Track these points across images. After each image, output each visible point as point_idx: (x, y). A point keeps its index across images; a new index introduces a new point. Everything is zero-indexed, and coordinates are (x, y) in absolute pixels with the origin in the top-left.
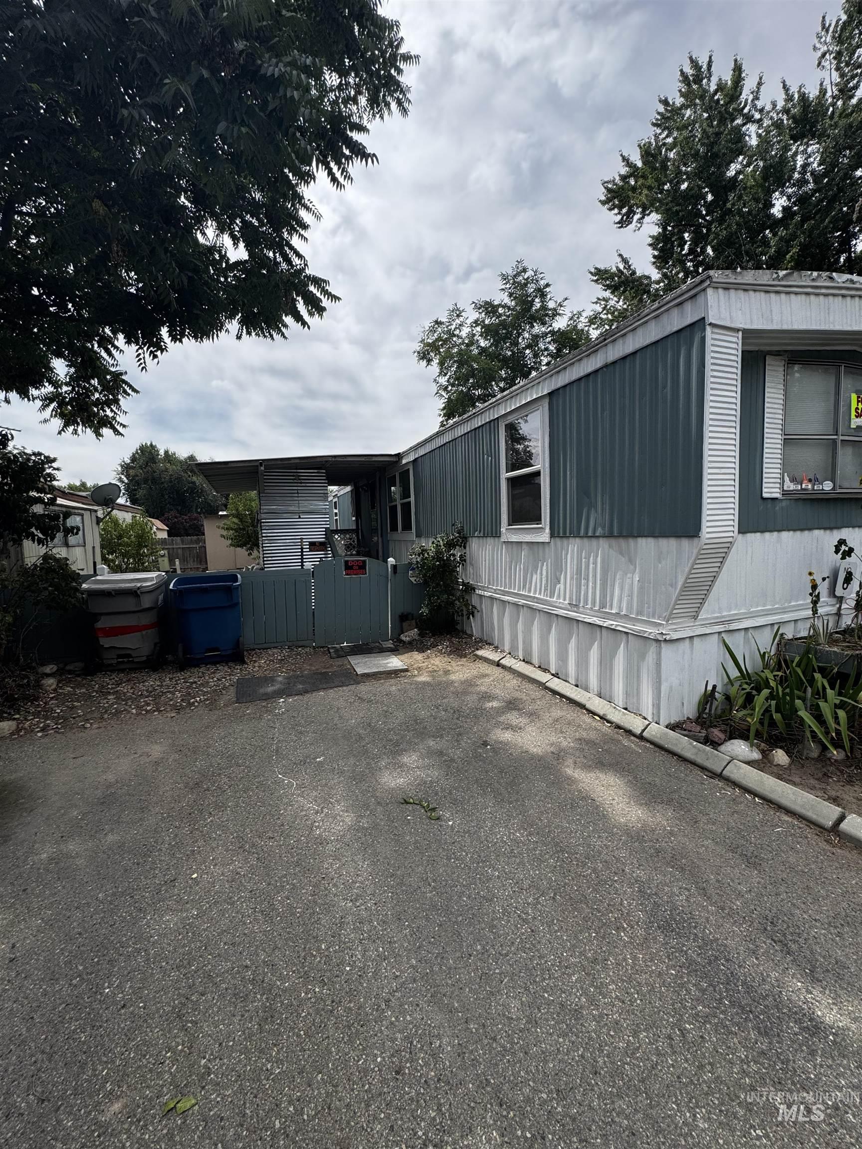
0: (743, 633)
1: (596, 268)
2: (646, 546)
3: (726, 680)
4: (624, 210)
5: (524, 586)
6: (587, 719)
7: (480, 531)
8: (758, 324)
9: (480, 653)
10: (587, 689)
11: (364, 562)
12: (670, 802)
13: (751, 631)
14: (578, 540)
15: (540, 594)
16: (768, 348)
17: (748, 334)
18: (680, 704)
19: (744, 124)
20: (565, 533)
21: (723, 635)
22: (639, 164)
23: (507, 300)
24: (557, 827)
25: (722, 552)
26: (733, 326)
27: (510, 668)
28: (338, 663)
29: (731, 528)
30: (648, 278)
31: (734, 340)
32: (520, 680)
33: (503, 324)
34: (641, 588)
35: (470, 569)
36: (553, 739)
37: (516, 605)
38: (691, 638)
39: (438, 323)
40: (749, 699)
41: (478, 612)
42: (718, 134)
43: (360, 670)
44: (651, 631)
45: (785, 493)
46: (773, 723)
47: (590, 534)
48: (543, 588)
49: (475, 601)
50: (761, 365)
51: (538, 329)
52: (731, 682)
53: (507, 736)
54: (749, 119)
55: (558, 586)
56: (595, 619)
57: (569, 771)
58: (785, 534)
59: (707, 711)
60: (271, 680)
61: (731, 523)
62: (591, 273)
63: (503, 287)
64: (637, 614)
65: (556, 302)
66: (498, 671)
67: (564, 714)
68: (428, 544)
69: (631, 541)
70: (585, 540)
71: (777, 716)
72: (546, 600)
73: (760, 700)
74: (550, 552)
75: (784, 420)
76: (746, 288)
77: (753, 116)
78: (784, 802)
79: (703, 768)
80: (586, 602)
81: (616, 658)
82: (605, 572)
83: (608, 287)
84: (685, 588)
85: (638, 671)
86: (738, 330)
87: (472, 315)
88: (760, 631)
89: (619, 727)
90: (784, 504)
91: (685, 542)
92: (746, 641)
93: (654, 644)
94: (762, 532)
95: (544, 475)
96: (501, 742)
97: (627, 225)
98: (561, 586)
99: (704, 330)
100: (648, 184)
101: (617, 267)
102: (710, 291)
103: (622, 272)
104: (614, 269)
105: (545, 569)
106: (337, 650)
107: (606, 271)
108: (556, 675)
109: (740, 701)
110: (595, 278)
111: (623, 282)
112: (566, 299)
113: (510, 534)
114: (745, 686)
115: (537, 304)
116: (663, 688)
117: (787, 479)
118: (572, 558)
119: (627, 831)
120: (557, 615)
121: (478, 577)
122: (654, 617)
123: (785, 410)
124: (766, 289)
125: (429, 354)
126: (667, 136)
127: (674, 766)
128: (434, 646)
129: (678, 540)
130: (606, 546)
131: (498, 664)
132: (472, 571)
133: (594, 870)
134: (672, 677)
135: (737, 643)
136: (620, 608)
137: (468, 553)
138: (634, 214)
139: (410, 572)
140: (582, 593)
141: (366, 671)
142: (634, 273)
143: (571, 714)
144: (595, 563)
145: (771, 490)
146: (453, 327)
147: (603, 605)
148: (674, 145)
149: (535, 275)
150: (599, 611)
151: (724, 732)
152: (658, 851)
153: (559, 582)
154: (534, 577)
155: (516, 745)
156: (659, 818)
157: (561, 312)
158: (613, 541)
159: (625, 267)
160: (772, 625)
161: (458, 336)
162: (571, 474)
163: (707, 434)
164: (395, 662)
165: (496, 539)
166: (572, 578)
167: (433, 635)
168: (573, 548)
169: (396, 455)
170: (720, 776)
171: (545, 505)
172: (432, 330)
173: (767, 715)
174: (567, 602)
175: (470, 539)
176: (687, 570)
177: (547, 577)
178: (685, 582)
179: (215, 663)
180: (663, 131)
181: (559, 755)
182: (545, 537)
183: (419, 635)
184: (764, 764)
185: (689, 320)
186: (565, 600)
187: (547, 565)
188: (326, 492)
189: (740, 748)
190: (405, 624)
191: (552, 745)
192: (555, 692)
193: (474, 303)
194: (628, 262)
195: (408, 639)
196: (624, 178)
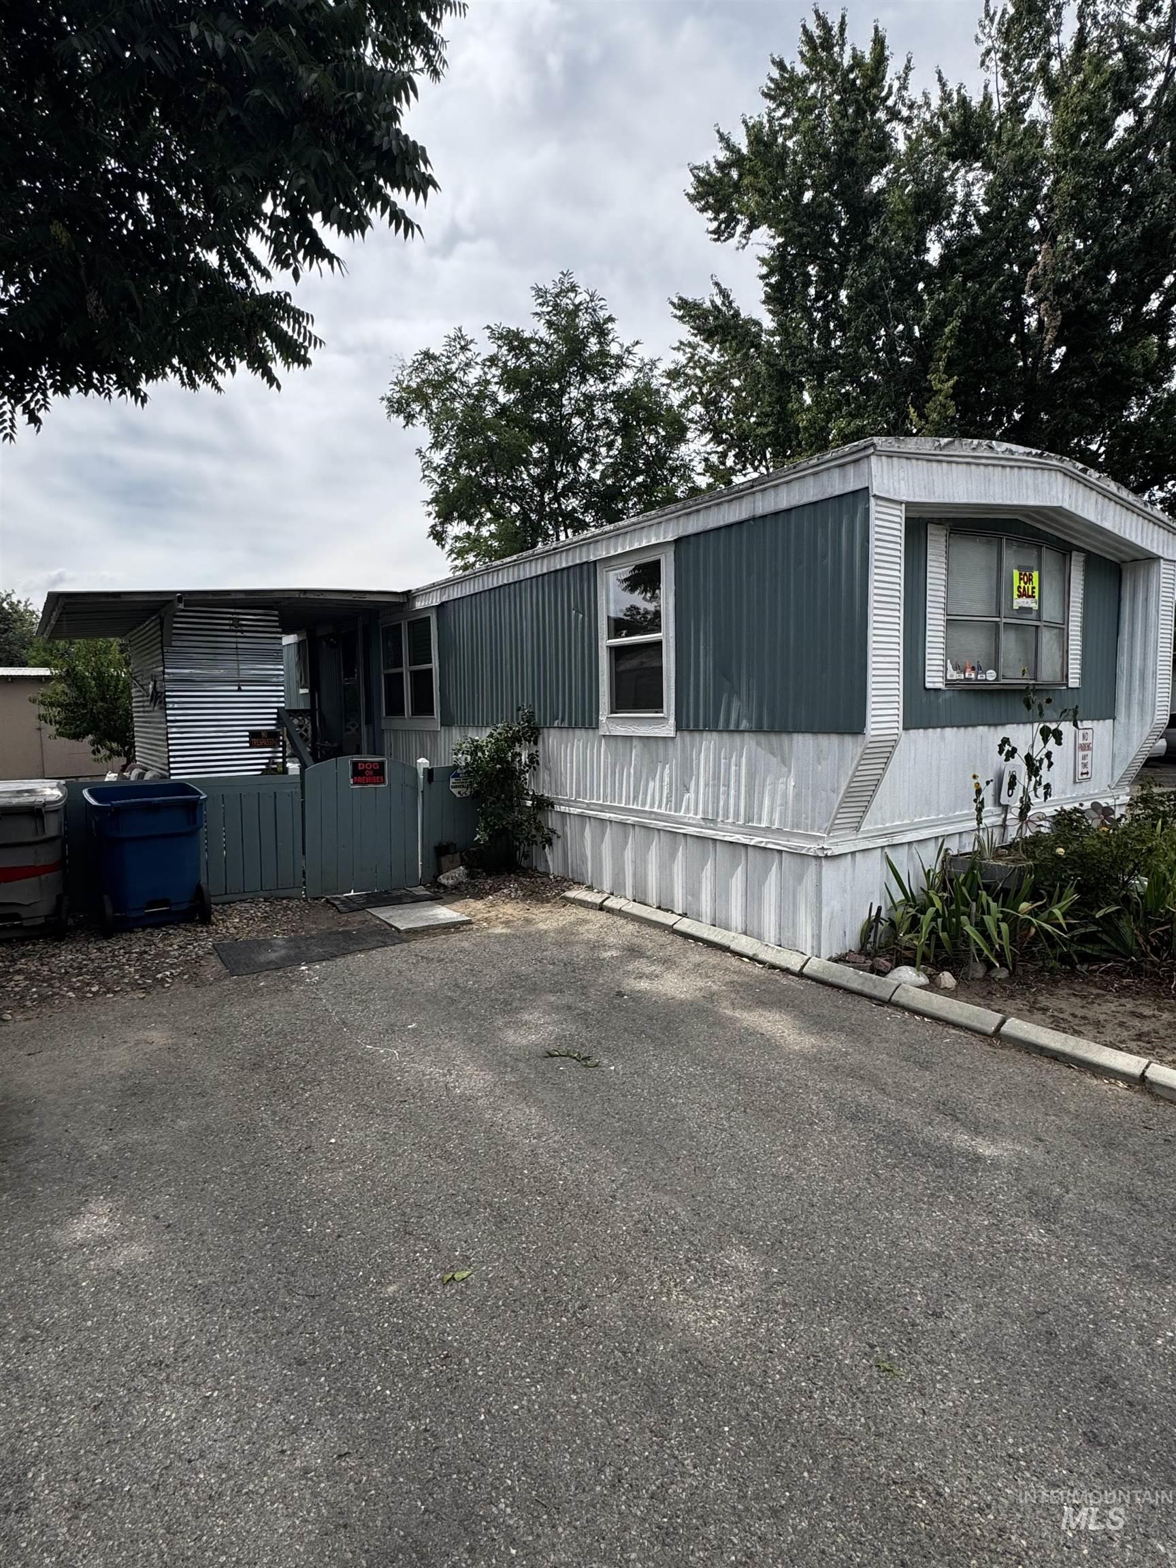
0: (906, 847)
1: (680, 298)
2: (803, 744)
3: (890, 904)
4: (722, 216)
5: (636, 798)
6: (734, 962)
7: (563, 720)
8: (920, 496)
9: (570, 894)
10: (727, 928)
11: (382, 764)
12: (841, 1029)
13: (915, 845)
14: (715, 735)
15: (660, 807)
16: (930, 515)
17: (909, 505)
18: (842, 933)
19: (889, 121)
20: (696, 724)
21: (886, 850)
22: (745, 151)
23: (544, 333)
24: (731, 1059)
25: (887, 750)
26: (896, 498)
27: (620, 910)
28: (359, 918)
29: (896, 725)
30: (757, 323)
31: (898, 513)
32: (637, 925)
33: (537, 371)
34: (798, 796)
35: (544, 775)
36: (700, 984)
37: (623, 824)
38: (853, 853)
39: (428, 355)
40: (915, 924)
41: (559, 837)
42: (855, 132)
43: (402, 926)
44: (812, 847)
45: (949, 683)
46: (939, 944)
47: (732, 727)
48: (664, 800)
49: (553, 822)
50: (923, 534)
51: (593, 386)
52: (895, 907)
53: (644, 985)
54: (894, 115)
55: (686, 796)
56: (738, 836)
57: (729, 1012)
58: (949, 731)
59: (871, 939)
60: (268, 945)
61: (896, 718)
62: (673, 304)
63: (539, 309)
64: (793, 827)
65: (622, 346)
66: (602, 916)
67: (704, 958)
68: (482, 736)
69: (785, 738)
70: (726, 736)
71: (943, 935)
72: (669, 816)
73: (926, 919)
74: (675, 752)
75: (947, 598)
76: (908, 456)
77: (899, 112)
78: (952, 1017)
79: (871, 998)
80: (726, 816)
81: (767, 882)
82: (751, 776)
83: (699, 330)
84: (849, 794)
85: (794, 898)
86: (901, 503)
87: (487, 347)
88: (924, 844)
89: (773, 967)
90: (948, 695)
91: (848, 740)
92: (910, 857)
93: (813, 862)
94: (925, 728)
95: (668, 646)
96: (639, 991)
97: (727, 239)
98: (692, 795)
99: (868, 500)
100: (759, 186)
101: (712, 302)
102: (873, 458)
103: (719, 311)
104: (707, 304)
105: (667, 773)
106: (343, 902)
107: (696, 306)
108: (684, 915)
109: (906, 925)
110: (680, 313)
111: (721, 326)
112: (637, 343)
113: (611, 723)
114: (910, 910)
115: (593, 345)
116: (824, 914)
117: (950, 666)
118: (707, 758)
119: (802, 1055)
120: (685, 835)
121: (559, 786)
122: (812, 829)
123: (947, 587)
124: (929, 458)
125: (408, 405)
126: (785, 116)
127: (840, 999)
128: (494, 890)
129: (841, 737)
130: (753, 744)
131: (601, 908)
132: (547, 778)
133: (779, 1088)
134: (833, 903)
135: (900, 859)
136: (771, 821)
137: (541, 751)
138: (737, 223)
139: (452, 780)
140: (721, 803)
141: (410, 926)
142: (737, 315)
143: (714, 958)
144: (738, 765)
145: (934, 680)
146: (454, 367)
147: (749, 819)
148: (794, 130)
149: (592, 301)
150: (743, 826)
151: (890, 961)
152: (836, 1068)
153: (688, 790)
154: (651, 784)
155: (658, 993)
156: (833, 1043)
157: (629, 362)
158: (762, 738)
159: (723, 304)
160: (937, 838)
161: (461, 382)
162: (705, 648)
163: (871, 618)
164: (445, 913)
165: (591, 732)
166: (706, 785)
167: (489, 875)
168: (707, 747)
169: (403, 593)
170: (889, 1003)
171: (668, 687)
172: (419, 367)
173: (934, 937)
174: (700, 816)
175: (545, 730)
176: (850, 773)
177: (671, 784)
178: (849, 787)
179: (158, 926)
180: (779, 106)
181: (711, 997)
182: (668, 730)
183: (468, 875)
184: (933, 985)
185: (852, 486)
186: (696, 814)
187: (671, 768)
188: (278, 647)
189: (907, 975)
190: (445, 860)
191: (701, 990)
192: (686, 936)
193: (488, 327)
194: (728, 296)
195: (451, 882)
196: (721, 166)
